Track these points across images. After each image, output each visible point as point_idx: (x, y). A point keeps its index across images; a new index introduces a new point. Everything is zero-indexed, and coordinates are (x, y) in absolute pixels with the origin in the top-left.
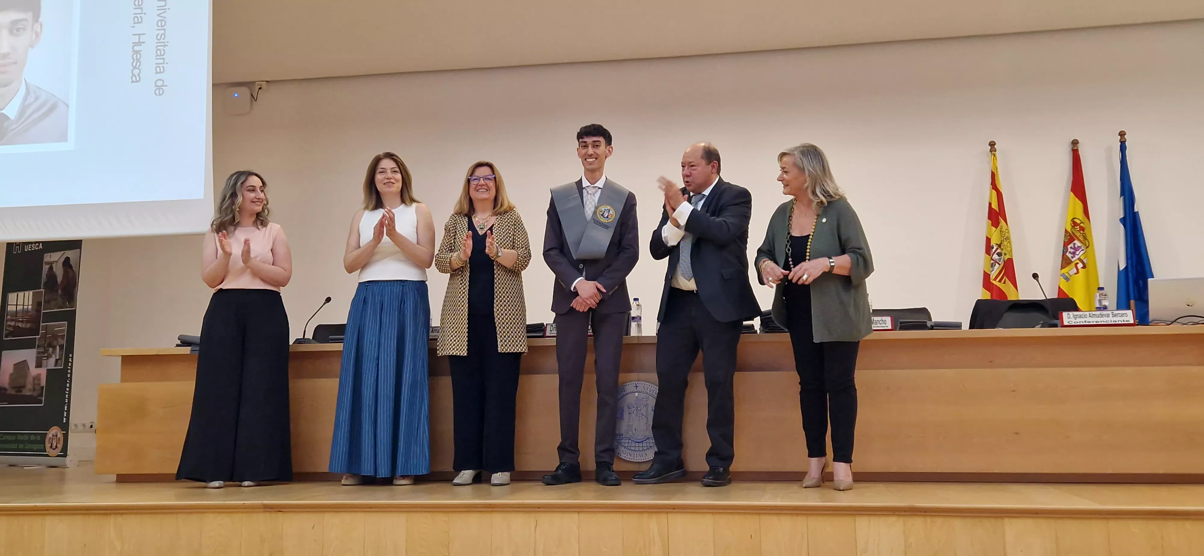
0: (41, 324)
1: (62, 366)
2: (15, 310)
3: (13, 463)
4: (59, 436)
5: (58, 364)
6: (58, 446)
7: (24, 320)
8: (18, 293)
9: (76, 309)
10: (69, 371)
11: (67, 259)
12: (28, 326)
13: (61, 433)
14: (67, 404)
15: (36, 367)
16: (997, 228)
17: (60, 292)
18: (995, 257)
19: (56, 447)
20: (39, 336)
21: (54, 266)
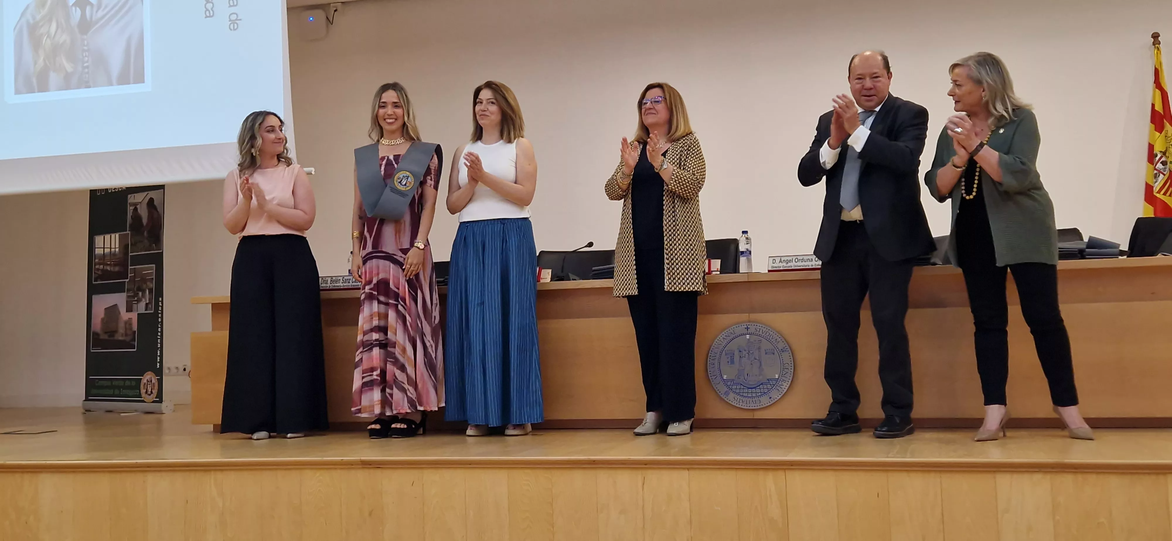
0: (130, 267)
1: (152, 310)
2: (103, 253)
3: (109, 409)
4: (153, 381)
5: (148, 309)
6: (153, 392)
7: (112, 263)
8: (104, 235)
9: (162, 252)
10: (160, 315)
11: (151, 200)
12: (117, 269)
13: (155, 378)
14: (159, 349)
15: (127, 312)
16: (1161, 134)
17: (145, 234)
18: (1159, 166)
19: (152, 392)
20: (128, 280)
21: (138, 207)
